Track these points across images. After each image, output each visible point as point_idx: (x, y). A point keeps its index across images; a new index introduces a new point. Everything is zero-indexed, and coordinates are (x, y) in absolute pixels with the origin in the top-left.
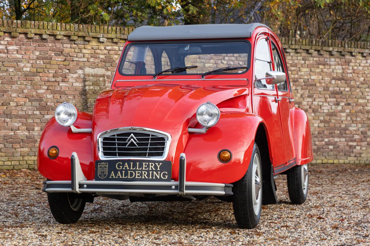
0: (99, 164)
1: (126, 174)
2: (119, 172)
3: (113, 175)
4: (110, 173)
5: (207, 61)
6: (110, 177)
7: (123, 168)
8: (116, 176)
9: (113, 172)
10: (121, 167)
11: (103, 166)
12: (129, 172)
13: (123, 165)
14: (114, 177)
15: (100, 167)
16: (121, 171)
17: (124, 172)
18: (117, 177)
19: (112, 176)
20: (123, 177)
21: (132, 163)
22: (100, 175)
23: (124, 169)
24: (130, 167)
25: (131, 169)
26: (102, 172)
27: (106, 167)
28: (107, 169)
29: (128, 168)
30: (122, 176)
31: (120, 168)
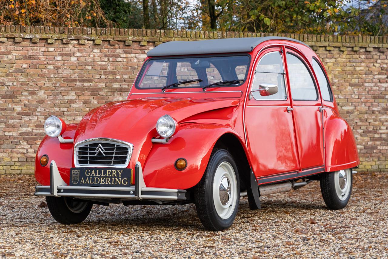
5: (358, 64)
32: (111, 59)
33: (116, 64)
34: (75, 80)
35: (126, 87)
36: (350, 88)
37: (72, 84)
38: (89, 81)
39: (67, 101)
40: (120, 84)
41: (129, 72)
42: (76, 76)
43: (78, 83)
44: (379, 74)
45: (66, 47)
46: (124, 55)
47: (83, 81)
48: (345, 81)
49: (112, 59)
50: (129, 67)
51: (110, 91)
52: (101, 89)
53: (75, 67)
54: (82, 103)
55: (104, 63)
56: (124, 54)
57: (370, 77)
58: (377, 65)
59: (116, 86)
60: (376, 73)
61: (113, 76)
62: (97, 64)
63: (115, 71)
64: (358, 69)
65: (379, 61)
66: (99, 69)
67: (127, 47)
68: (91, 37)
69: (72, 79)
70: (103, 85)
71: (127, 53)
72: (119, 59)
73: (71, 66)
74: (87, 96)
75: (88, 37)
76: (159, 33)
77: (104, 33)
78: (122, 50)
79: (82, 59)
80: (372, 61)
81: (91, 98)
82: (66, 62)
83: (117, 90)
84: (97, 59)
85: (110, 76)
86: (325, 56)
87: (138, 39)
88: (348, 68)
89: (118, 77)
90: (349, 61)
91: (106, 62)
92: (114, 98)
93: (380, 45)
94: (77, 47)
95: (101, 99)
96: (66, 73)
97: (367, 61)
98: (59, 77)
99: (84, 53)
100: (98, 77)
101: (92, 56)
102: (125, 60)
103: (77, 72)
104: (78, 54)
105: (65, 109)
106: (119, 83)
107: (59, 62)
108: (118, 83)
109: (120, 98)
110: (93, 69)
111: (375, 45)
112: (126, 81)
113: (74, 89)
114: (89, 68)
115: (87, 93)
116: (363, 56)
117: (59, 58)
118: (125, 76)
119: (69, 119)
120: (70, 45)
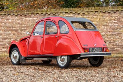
5: (106, 17)
32: (21, 20)
34: (10, 27)
35: (26, 29)
36: (103, 26)
38: (15, 27)
39: (8, 34)
43: (11, 28)
45: (7, 17)
47: (13, 27)
48: (102, 24)
50: (27, 22)
52: (18, 30)
53: (10, 23)
54: (13, 34)
57: (111, 22)
58: (113, 17)
59: (23, 28)
60: (113, 20)
64: (106, 19)
65: (114, 16)
67: (25, 16)
70: (19, 28)
72: (23, 20)
74: (14, 32)
76: (34, 10)
80: (111, 16)
81: (15, 33)
82: (8, 21)
83: (23, 30)
84: (17, 20)
85: (21, 25)
88: (102, 19)
89: (23, 26)
90: (102, 16)
91: (19, 21)
93: (113, 10)
94: (11, 17)
96: (8, 25)
97: (109, 16)
98: (6, 26)
99: (13, 19)
101: (15, 19)
102: (25, 20)
103: (11, 25)
104: (11, 19)
107: (6, 22)
109: (24, 33)
110: (16, 23)
111: (111, 10)
112: (26, 27)
113: (10, 30)
114: (14, 23)
115: (14, 31)
116: (107, 14)
117: (6, 20)
118: (25, 25)
119: (9, 39)
120: (9, 16)
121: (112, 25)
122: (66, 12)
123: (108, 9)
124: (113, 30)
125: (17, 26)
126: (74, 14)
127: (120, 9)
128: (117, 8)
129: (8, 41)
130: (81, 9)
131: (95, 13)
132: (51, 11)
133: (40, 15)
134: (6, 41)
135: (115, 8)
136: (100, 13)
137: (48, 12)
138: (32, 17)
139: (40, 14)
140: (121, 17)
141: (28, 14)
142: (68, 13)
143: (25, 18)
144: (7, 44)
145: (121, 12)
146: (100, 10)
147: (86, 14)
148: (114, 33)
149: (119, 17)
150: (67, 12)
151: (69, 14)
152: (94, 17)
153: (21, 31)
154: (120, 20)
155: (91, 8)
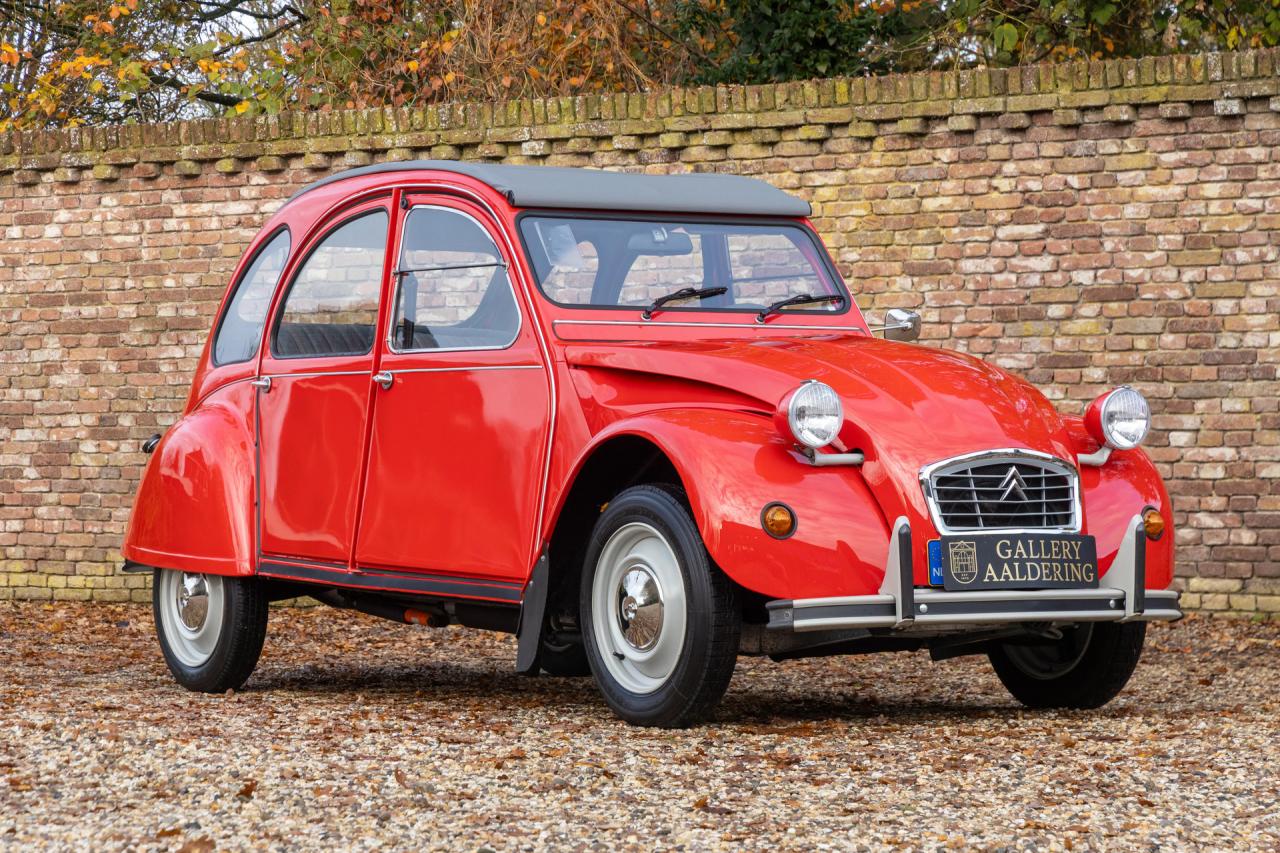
0: (953, 546)
1: (1023, 572)
2: (1006, 566)
3: (993, 573)
4: (983, 570)
6: (986, 580)
7: (1013, 553)
8: (999, 577)
9: (990, 566)
10: (1009, 551)
11: (962, 550)
12: (1028, 564)
13: (1013, 547)
14: (996, 579)
15: (956, 554)
16: (1010, 562)
17: (1016, 564)
18: (1002, 579)
19: (991, 578)
20: (1018, 579)
21: (1031, 542)
22: (958, 576)
23: (1016, 557)
24: (1028, 553)
25: (1032, 556)
26: (961, 566)
27: (970, 553)
28: (974, 558)
29: (1025, 556)
30: (1014, 576)
31: (1006, 554)
32: (148, 223)
33: (162, 239)
34: (56, 300)
35: (192, 313)
36: (906, 282)
37: (49, 311)
38: (95, 299)
39: (39, 365)
40: (178, 304)
41: (197, 264)
42: (59, 285)
43: (67, 309)
44: (1013, 221)
45: (30, 194)
46: (181, 210)
47: (78, 300)
48: (892, 257)
49: (151, 224)
50: (201, 248)
51: (150, 328)
52: (125, 325)
53: (54, 257)
54: (77, 371)
55: (130, 239)
56: (184, 206)
57: (980, 235)
58: (1004, 184)
59: (166, 311)
60: (1001, 217)
61: (155, 280)
62: (111, 243)
63: (161, 262)
64: (930, 204)
65: (1009, 168)
66: (118, 258)
67: (189, 183)
68: (80, 158)
69: (49, 298)
70: (130, 311)
71: (193, 202)
72: (171, 224)
73: (47, 255)
74: (90, 348)
75: (73, 159)
76: (262, 126)
77: (112, 141)
78: (179, 191)
79: (74, 230)
80: (982, 168)
81: (101, 354)
82: (34, 241)
83: (167, 326)
84: (113, 227)
85: (149, 280)
86: (807, 163)
87: (205, 154)
88: (892, 205)
89: (169, 282)
90: (898, 178)
91: (135, 234)
92: (161, 352)
93: (998, 104)
94: (60, 192)
95: (126, 357)
96: (33, 276)
97: (962, 170)
98: (18, 291)
99: (78, 211)
100: (116, 287)
101: (97, 218)
102: (186, 226)
103: (62, 273)
104: (63, 215)
105: (36, 394)
106: (173, 301)
107: (17, 245)
108: (170, 304)
109: (178, 353)
110: (103, 260)
111: (980, 106)
112: (191, 292)
113: (55, 327)
114: (92, 257)
115: (92, 338)
116: (946, 155)
117: (15, 231)
118: (190, 280)
119: (47, 421)
120: (42, 190)
121: (990, 265)
122: (553, 131)
123: (951, 92)
124: (1004, 317)
125: (115, 283)
126: (632, 159)
127: (1065, 91)
128: (1031, 85)
129: (40, 435)
130: (694, 107)
131: (831, 145)
132: (411, 129)
133: (316, 170)
134: (20, 435)
135: (1014, 84)
136: (879, 143)
137: (388, 142)
138: (244, 192)
139: (317, 160)
140: (1074, 181)
141: (214, 161)
142: (572, 145)
143: (188, 200)
144: (31, 473)
145: (1076, 127)
146: (875, 113)
147: (744, 148)
148: (1012, 351)
149: (1055, 181)
150: (565, 134)
151: (589, 154)
152: (818, 179)
153: (147, 339)
154: (1070, 213)
155: (781, 92)
